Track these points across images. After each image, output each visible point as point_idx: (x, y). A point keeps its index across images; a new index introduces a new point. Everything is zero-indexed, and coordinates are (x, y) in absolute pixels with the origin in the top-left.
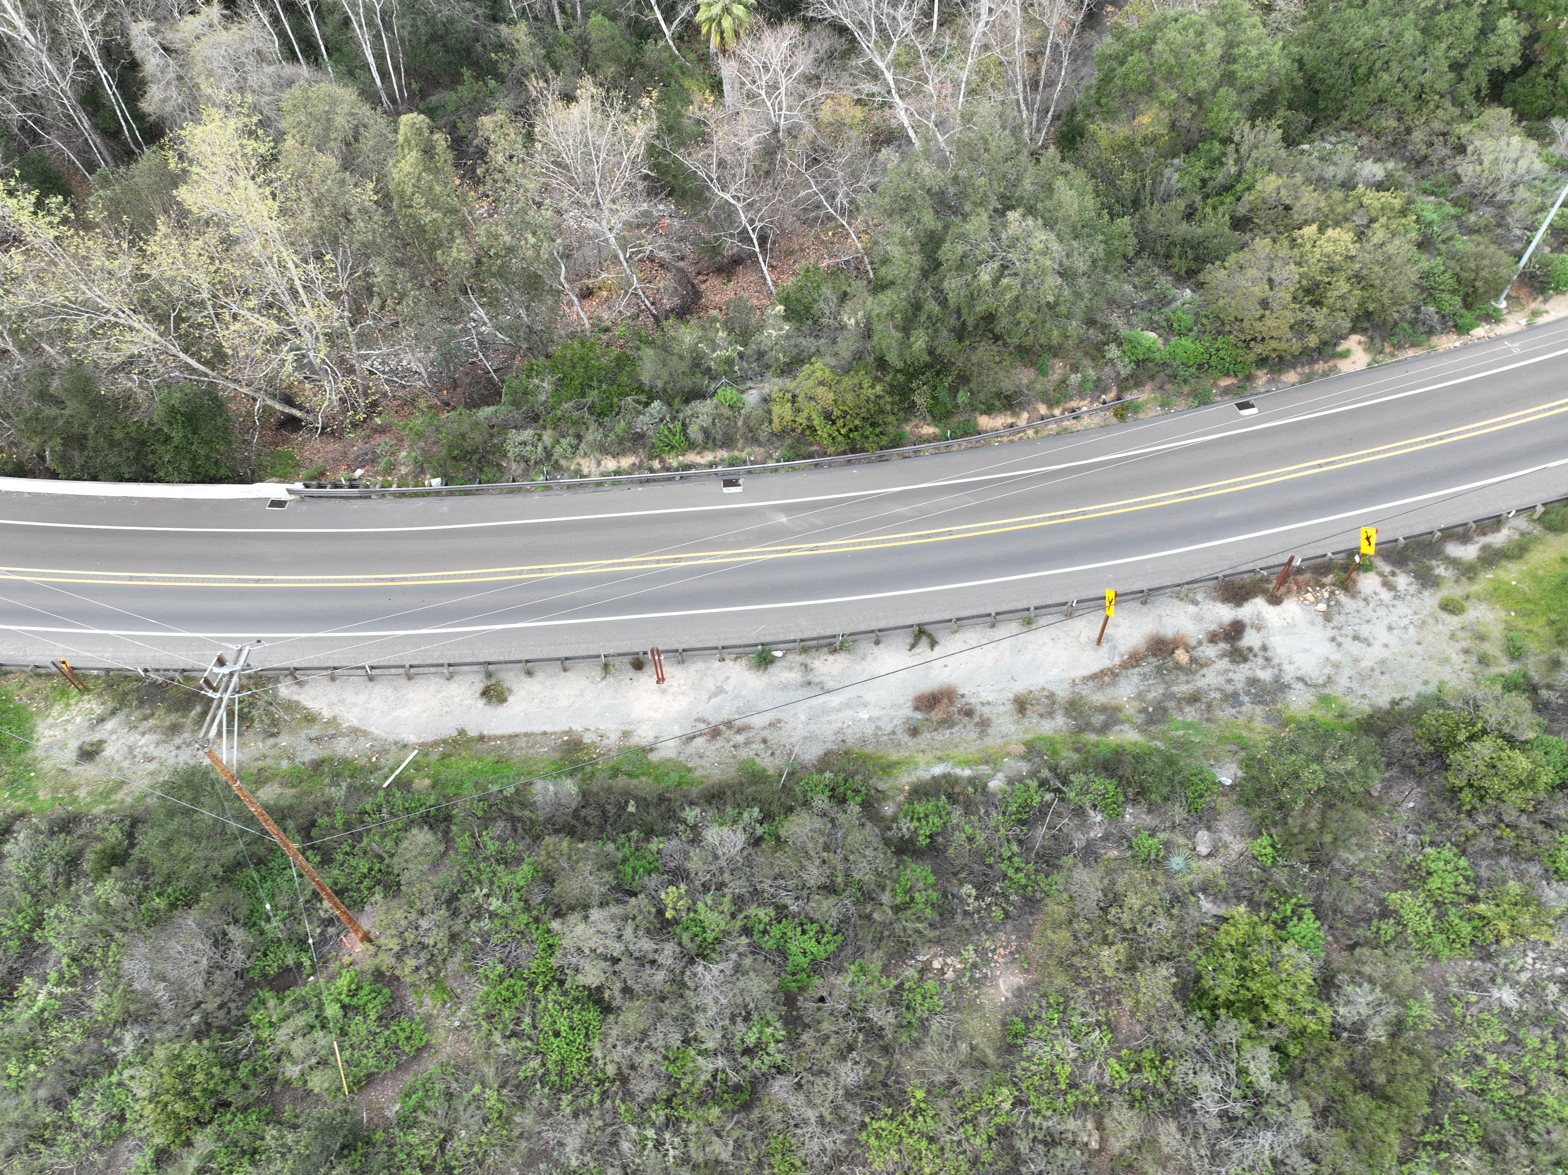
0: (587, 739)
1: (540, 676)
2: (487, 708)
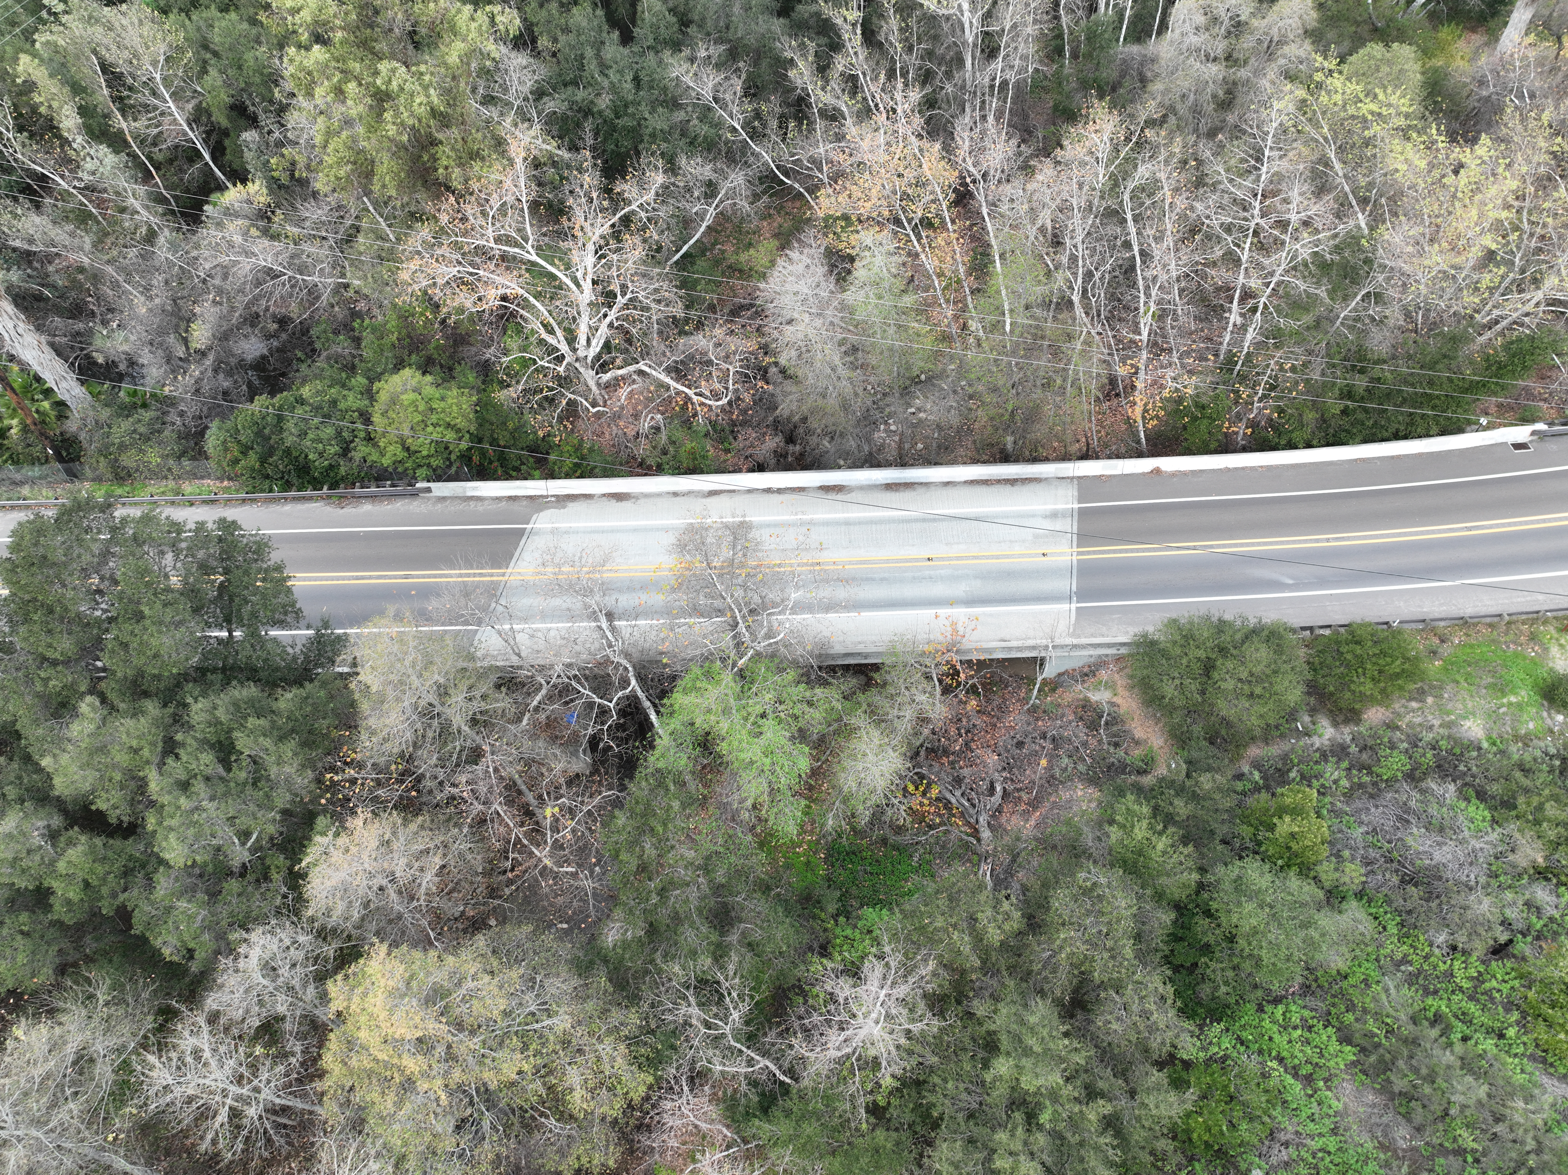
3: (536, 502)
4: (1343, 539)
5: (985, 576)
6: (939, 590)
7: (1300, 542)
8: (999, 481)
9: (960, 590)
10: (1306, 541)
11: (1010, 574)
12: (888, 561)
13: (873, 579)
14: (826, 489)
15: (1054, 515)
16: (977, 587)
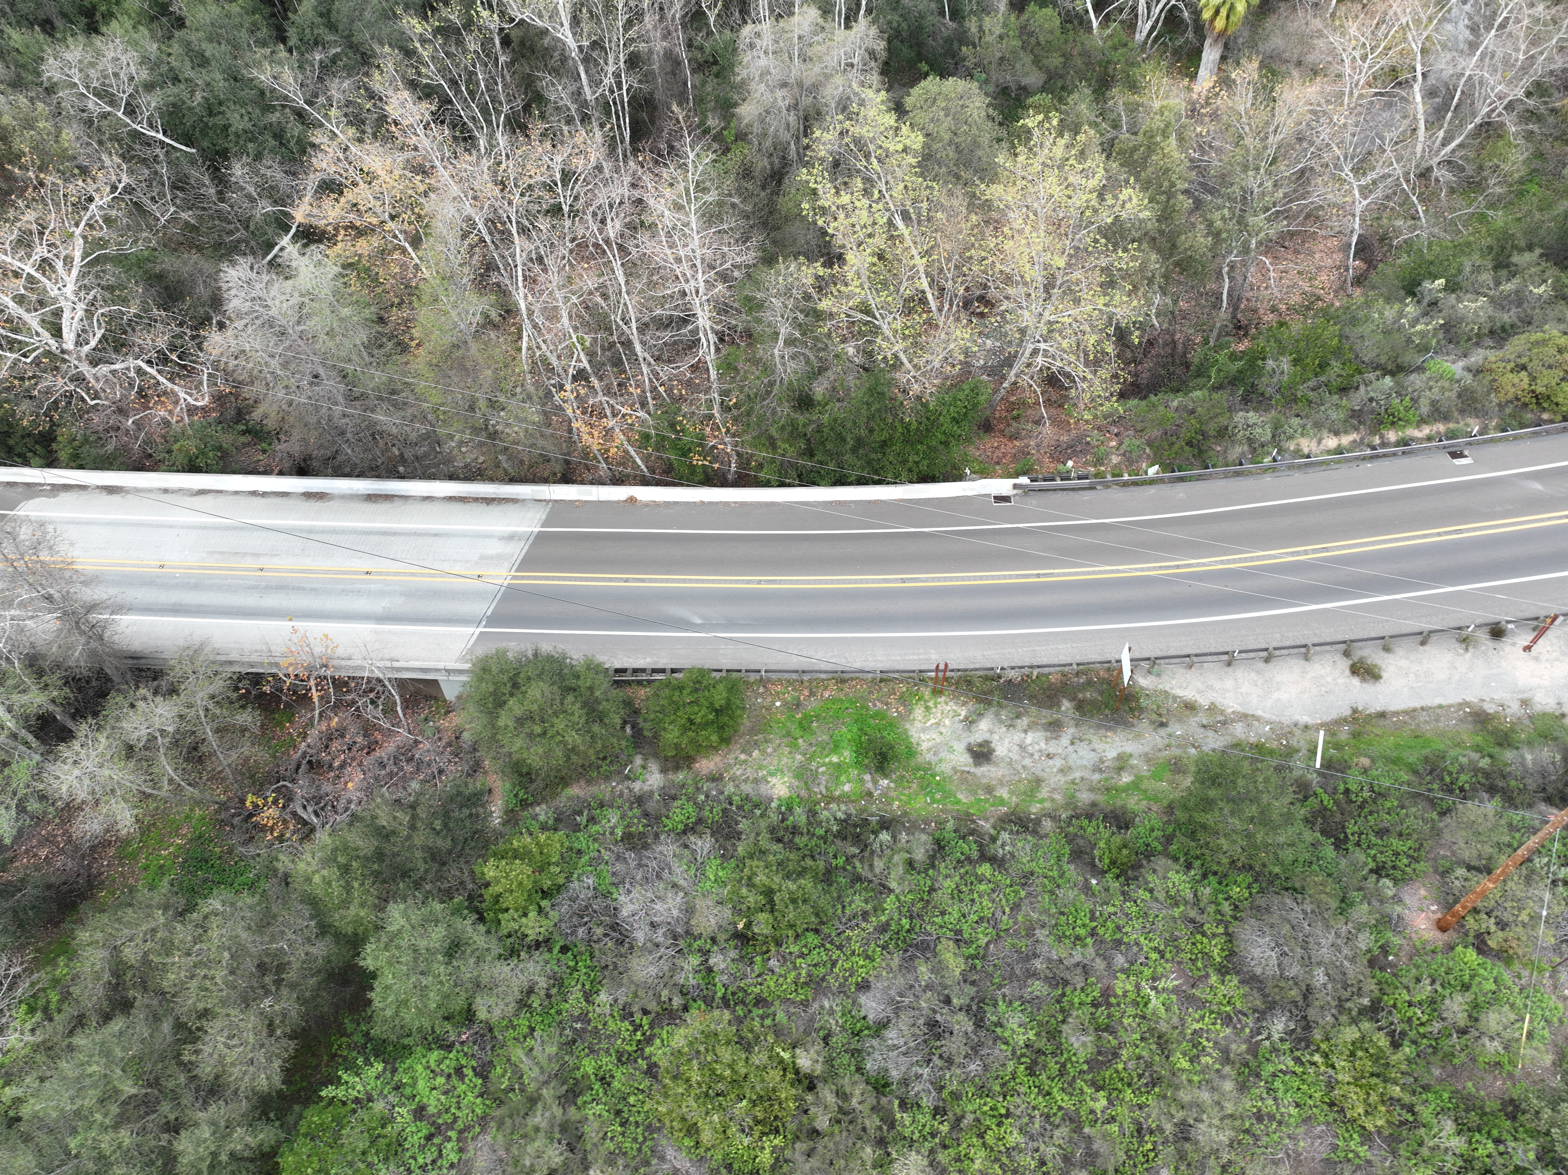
0: (1490, 708)
1: (1400, 652)
2: (1365, 685)
3: (31, 490)
4: (774, 582)
5: (411, 594)
6: (361, 604)
7: (731, 582)
8: (476, 500)
9: (379, 606)
10: (737, 582)
11: (435, 594)
12: (327, 572)
13: (303, 589)
14: (309, 495)
15: (511, 537)
16: (397, 604)
